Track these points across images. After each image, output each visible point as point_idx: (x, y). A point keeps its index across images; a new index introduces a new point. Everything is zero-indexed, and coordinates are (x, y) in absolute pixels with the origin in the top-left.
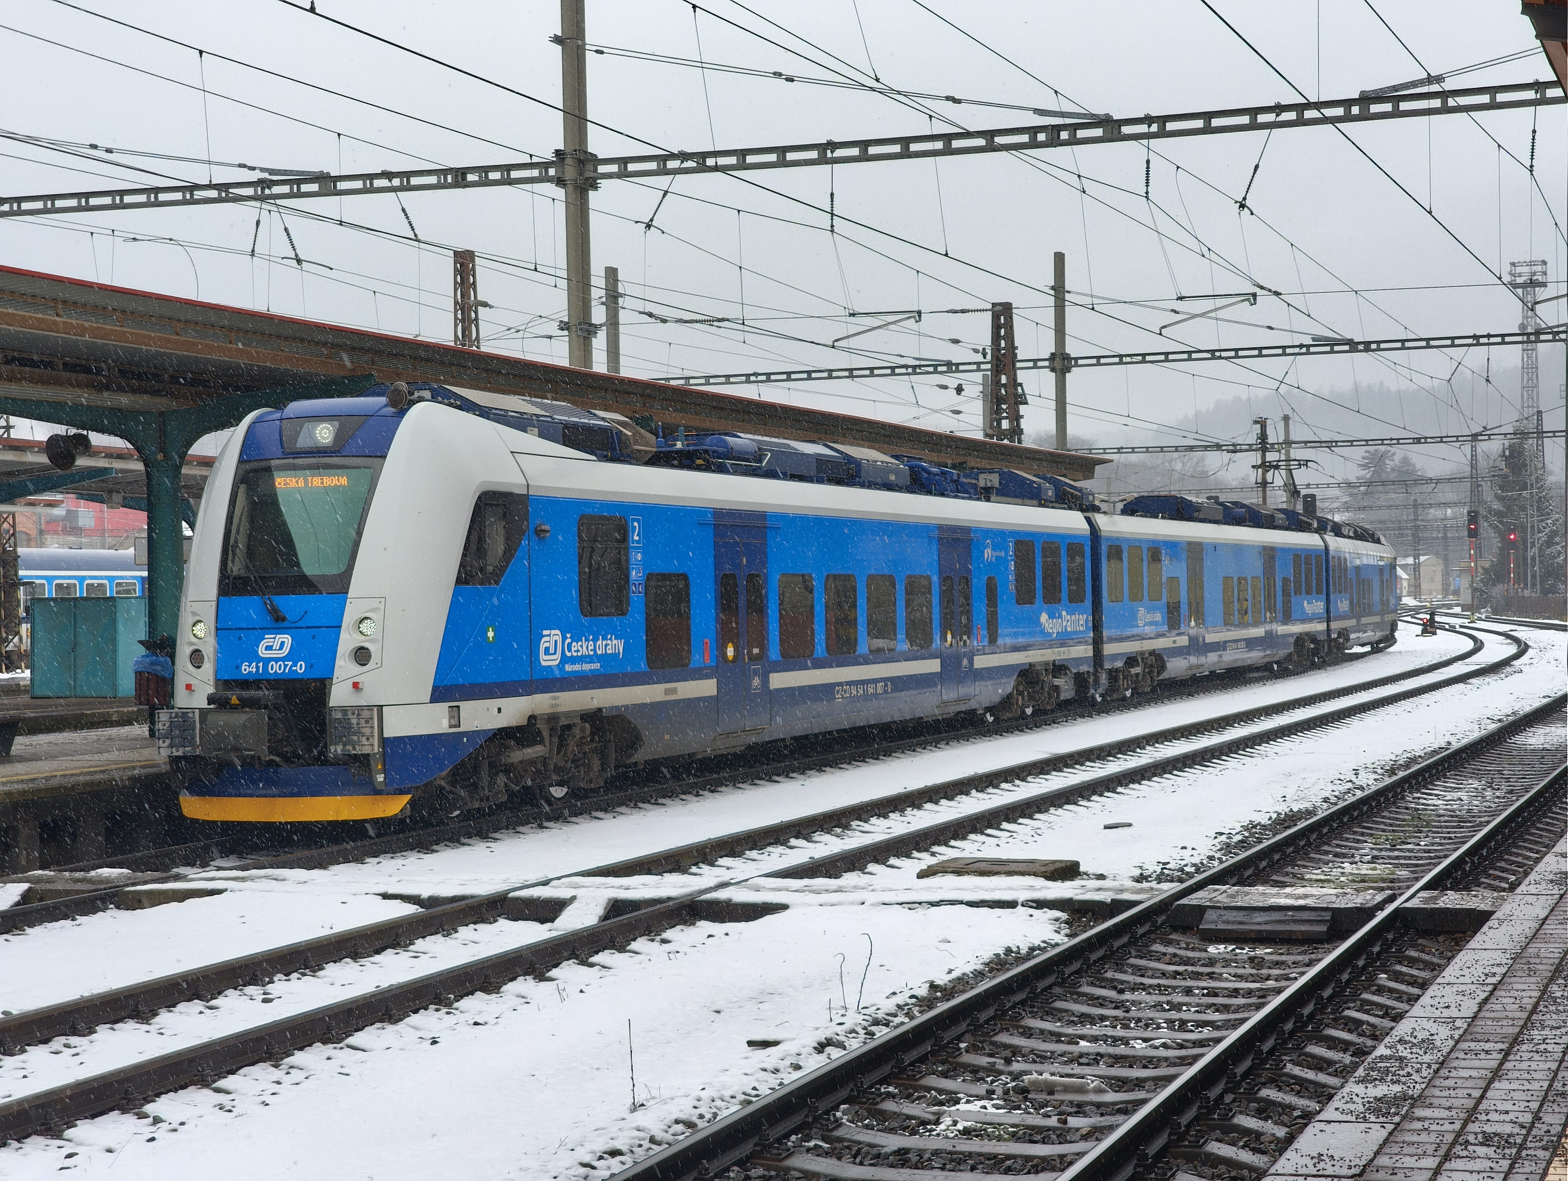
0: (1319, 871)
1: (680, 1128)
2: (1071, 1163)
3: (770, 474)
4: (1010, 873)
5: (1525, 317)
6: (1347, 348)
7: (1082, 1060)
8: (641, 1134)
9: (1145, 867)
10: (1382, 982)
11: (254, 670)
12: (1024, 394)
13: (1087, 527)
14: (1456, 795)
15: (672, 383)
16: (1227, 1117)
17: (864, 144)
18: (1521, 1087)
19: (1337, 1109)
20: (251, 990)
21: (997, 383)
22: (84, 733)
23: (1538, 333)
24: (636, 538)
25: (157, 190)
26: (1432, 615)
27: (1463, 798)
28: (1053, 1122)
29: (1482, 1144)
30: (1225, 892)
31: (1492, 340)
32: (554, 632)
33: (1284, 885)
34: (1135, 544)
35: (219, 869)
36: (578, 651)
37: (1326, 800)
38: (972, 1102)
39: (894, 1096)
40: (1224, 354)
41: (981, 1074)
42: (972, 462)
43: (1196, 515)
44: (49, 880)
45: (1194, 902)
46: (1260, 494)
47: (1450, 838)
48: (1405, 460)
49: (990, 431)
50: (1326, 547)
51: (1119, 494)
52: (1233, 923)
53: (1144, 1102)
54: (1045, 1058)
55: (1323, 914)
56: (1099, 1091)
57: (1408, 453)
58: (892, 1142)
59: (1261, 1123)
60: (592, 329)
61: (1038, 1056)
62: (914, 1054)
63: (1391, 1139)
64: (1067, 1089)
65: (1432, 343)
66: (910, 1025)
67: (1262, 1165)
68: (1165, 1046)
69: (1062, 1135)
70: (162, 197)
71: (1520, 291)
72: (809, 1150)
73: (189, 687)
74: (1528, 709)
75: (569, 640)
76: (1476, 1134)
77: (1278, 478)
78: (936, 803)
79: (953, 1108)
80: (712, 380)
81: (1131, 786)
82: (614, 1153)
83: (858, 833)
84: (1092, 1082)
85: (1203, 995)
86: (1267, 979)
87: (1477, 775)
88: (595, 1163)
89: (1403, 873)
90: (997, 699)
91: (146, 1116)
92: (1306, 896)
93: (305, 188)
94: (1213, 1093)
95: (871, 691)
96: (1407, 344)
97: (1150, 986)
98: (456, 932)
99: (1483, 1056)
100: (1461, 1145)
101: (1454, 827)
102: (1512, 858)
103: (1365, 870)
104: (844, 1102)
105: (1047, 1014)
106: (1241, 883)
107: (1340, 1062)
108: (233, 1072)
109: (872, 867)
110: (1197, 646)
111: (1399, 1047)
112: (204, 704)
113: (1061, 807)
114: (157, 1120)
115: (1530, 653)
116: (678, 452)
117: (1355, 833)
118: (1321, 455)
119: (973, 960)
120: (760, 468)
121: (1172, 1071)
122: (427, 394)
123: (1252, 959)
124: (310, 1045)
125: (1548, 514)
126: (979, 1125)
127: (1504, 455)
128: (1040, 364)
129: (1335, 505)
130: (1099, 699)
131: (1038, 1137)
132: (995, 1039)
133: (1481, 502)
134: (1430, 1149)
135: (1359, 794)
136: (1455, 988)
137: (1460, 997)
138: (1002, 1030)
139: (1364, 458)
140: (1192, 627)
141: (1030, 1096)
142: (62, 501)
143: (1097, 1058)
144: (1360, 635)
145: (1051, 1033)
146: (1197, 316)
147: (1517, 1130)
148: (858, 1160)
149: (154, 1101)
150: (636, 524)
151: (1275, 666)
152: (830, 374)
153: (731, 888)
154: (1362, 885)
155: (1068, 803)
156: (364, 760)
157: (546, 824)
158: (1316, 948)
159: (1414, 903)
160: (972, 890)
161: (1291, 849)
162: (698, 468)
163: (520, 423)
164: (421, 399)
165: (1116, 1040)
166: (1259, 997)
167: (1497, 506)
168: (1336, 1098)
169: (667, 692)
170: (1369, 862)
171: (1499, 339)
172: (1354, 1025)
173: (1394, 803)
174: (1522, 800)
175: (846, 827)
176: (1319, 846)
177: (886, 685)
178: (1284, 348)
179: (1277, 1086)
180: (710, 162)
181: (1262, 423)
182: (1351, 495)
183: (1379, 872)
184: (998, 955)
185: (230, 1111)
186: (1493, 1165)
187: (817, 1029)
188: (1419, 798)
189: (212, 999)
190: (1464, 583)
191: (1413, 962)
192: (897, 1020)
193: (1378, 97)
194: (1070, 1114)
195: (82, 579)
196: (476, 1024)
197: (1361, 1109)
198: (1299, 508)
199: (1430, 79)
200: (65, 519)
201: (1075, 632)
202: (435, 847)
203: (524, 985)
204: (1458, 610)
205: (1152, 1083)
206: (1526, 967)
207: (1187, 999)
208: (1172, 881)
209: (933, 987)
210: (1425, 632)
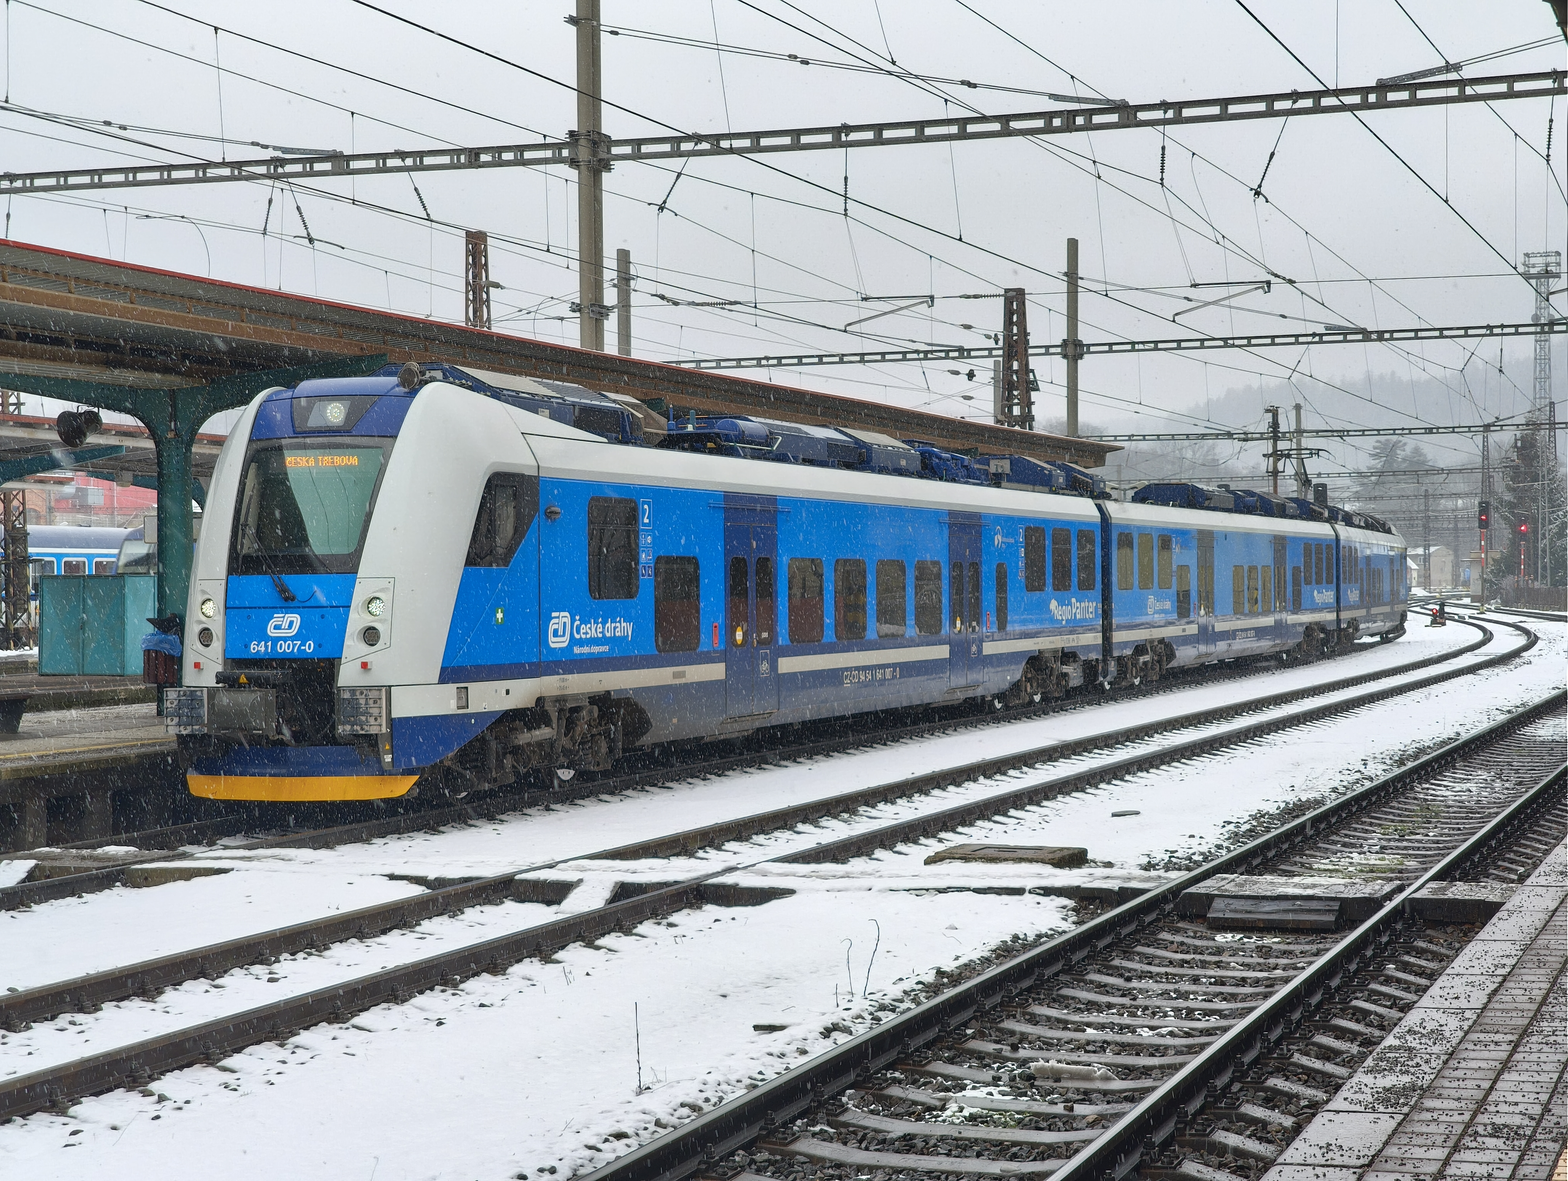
0: (1327, 861)
1: (686, 1111)
2: (1077, 1151)
3: (781, 458)
4: (1021, 860)
5: (1538, 308)
6: (1360, 337)
7: (1089, 1048)
8: (647, 1117)
9: (1153, 855)
10: (1390, 973)
11: (263, 649)
12: (1036, 381)
13: (1097, 514)
14: (1465, 786)
15: (683, 366)
16: (1234, 1106)
17: (879, 128)
18: (1531, 1079)
19: (1345, 1099)
20: (257, 969)
21: (1008, 368)
22: (92, 711)
23: (1552, 323)
24: (646, 521)
25: (171, 168)
26: (1442, 605)
27: (1473, 789)
28: (1059, 1109)
29: (1491, 1136)
30: (1233, 880)
31: (1506, 330)
32: (563, 614)
33: (1291, 874)
34: (1145, 532)
35: (226, 847)
36: (586, 633)
37: (1334, 790)
38: (978, 1088)
39: (900, 1082)
40: (1237, 342)
41: (987, 1061)
42: (982, 448)
43: (1207, 503)
44: (54, 858)
45: (1203, 891)
46: (1271, 483)
47: (1459, 829)
48: (1417, 451)
49: (1000, 417)
50: (1337, 536)
51: (1129, 481)
52: (1241, 912)
53: (1152, 1089)
54: (1052, 1045)
55: (1332, 903)
56: (1106, 1079)
57: (1419, 444)
58: (898, 1128)
59: (1268, 1112)
60: (604, 311)
61: (1045, 1043)
62: (920, 1040)
63: (1400, 1129)
64: (1073, 1076)
65: (1446, 333)
66: (916, 1010)
67: (1269, 1154)
68: (1171, 1034)
69: (1069, 1122)
70: (175, 175)
71: (1533, 282)
72: (814, 1135)
73: (197, 665)
74: (1537, 700)
75: (578, 623)
76: (1485, 1125)
77: (1289, 467)
78: (944, 790)
79: (959, 1094)
80: (723, 364)
81: (1139, 774)
82: (620, 1136)
83: (865, 819)
84: (1099, 1069)
85: (1211, 984)
86: (1275, 968)
87: (1486, 767)
88: (600, 1146)
89: (1412, 864)
90: (1005, 686)
91: (151, 1094)
92: (1314, 886)
93: (318, 167)
94: (1220, 1082)
95: (879, 676)
96: (1420, 334)
97: (1158, 974)
98: (463, 913)
99: (1492, 1047)
100: (1470, 1136)
101: (1462, 818)
102: (1521, 850)
103: (1373, 860)
104: (850, 1088)
105: (1054, 1000)
106: (1250, 872)
107: (1347, 1052)
108: (239, 1050)
109: (879, 853)
110: (1206, 635)
111: (1408, 1037)
112: (212, 682)
113: (1068, 794)
114: (162, 1099)
115: (1540, 644)
116: (690, 434)
117: (1363, 823)
118: (1332, 444)
119: (980, 947)
120: (770, 452)
121: (1179, 1059)
122: (439, 374)
123: (1259, 949)
124: (316, 1025)
125: (1560, 506)
126: (985, 1112)
127: (1516, 446)
128: (1052, 350)
129: (1346, 495)
130: (1108, 687)
131: (1045, 1124)
132: (1002, 1025)
133: (1492, 492)
134: (1440, 1140)
135: (1368, 785)
136: (1464, 979)
137: (1469, 988)
138: (1008, 1017)
139: (1375, 448)
140: (1201, 616)
141: (1036, 1083)
142: (72, 479)
143: (1103, 1047)
144: (1370, 625)
145: (1058, 1020)
146: (1210, 303)
147: (1526, 1122)
148: (863, 1145)
149: (159, 1079)
150: (646, 507)
151: (1285, 656)
152: (842, 359)
153: (738, 872)
154: (1370, 875)
155: (1077, 790)
156: (372, 740)
157: (552, 806)
158: (1325, 938)
159: (1423, 894)
160: (979, 877)
161: (1300, 838)
162: (711, 452)
163: (531, 404)
164: (433, 379)
165: (1122, 1028)
166: (1267, 986)
167: (1508, 497)
168: (1344, 1088)
169: (676, 675)
170: (1377, 853)
171: (1513, 330)
172: (1362, 1015)
173: (1403, 794)
174: (1532, 792)
175: (854, 812)
176: (1328, 836)
177: (895, 671)
178: (1297, 336)
179: (1284, 1075)
180: (725, 144)
181: (1274, 412)
182: (1363, 484)
183: (1387, 862)
184: (1004, 942)
185: (236, 1090)
186: (1503, 1156)
187: (824, 1014)
188: (1428, 789)
189: (218, 977)
190: (1474, 574)
191: (1420, 953)
192: (903, 1006)
193: (1395, 85)
194: (1076, 1101)
195: (90, 557)
196: (482, 1005)
197: (1371, 1099)
198: (1311, 497)
199: (1449, 67)
200: (74, 496)
201: (1085, 620)
202: (442, 828)
203: (529, 967)
204: (1467, 601)
205: (1158, 1071)
206: (1535, 959)
207: (1194, 988)
208: (1180, 869)
209: (940, 973)
210: (1434, 623)
